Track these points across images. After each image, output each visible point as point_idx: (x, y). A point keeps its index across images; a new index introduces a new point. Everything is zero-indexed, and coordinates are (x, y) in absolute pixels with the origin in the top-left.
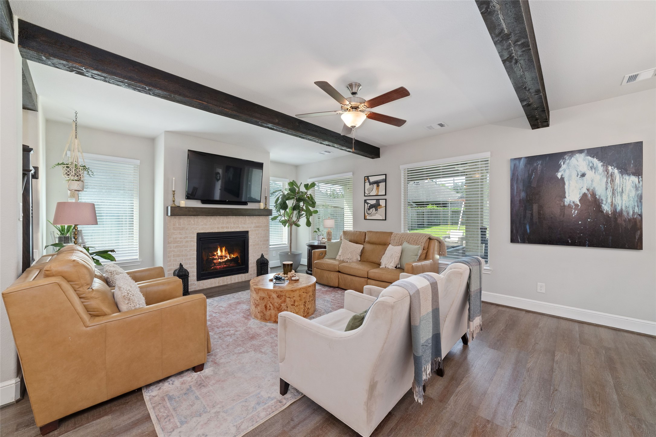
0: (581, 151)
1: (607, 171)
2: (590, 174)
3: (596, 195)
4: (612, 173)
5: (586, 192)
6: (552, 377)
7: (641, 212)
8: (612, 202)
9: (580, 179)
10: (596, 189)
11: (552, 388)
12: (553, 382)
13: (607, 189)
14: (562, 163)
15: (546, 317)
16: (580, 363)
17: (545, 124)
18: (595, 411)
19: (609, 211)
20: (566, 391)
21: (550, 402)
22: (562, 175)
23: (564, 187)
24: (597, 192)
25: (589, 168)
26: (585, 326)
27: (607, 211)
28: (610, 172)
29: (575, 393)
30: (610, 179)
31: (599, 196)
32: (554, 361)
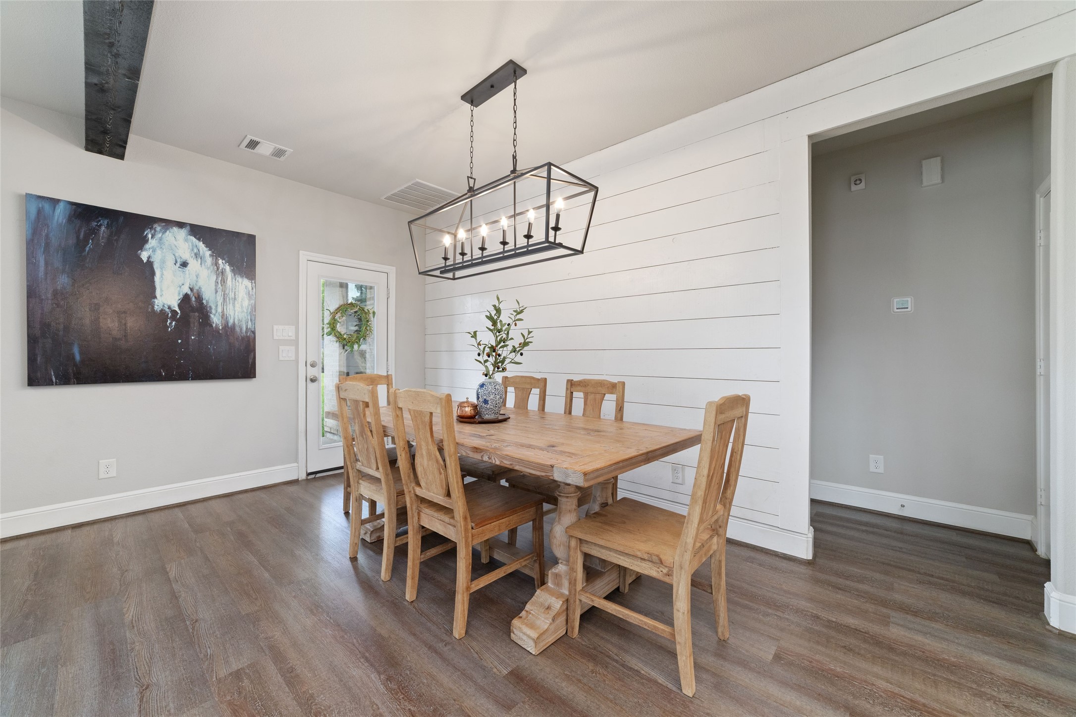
0: (181, 225)
1: (216, 264)
2: (194, 264)
3: (202, 298)
4: (222, 269)
5: (189, 292)
6: (180, 607)
7: (254, 328)
8: (223, 312)
9: (180, 269)
10: (203, 290)
11: (188, 623)
12: (185, 612)
13: (216, 292)
14: (150, 236)
15: (120, 520)
16: (209, 560)
17: (118, 150)
18: (257, 608)
19: (220, 325)
20: (211, 612)
21: (197, 646)
22: (149, 257)
23: (154, 279)
24: (204, 294)
25: (193, 255)
26: (189, 507)
27: (216, 325)
28: (221, 268)
29: (223, 605)
30: (220, 278)
31: (206, 301)
32: (170, 581)
